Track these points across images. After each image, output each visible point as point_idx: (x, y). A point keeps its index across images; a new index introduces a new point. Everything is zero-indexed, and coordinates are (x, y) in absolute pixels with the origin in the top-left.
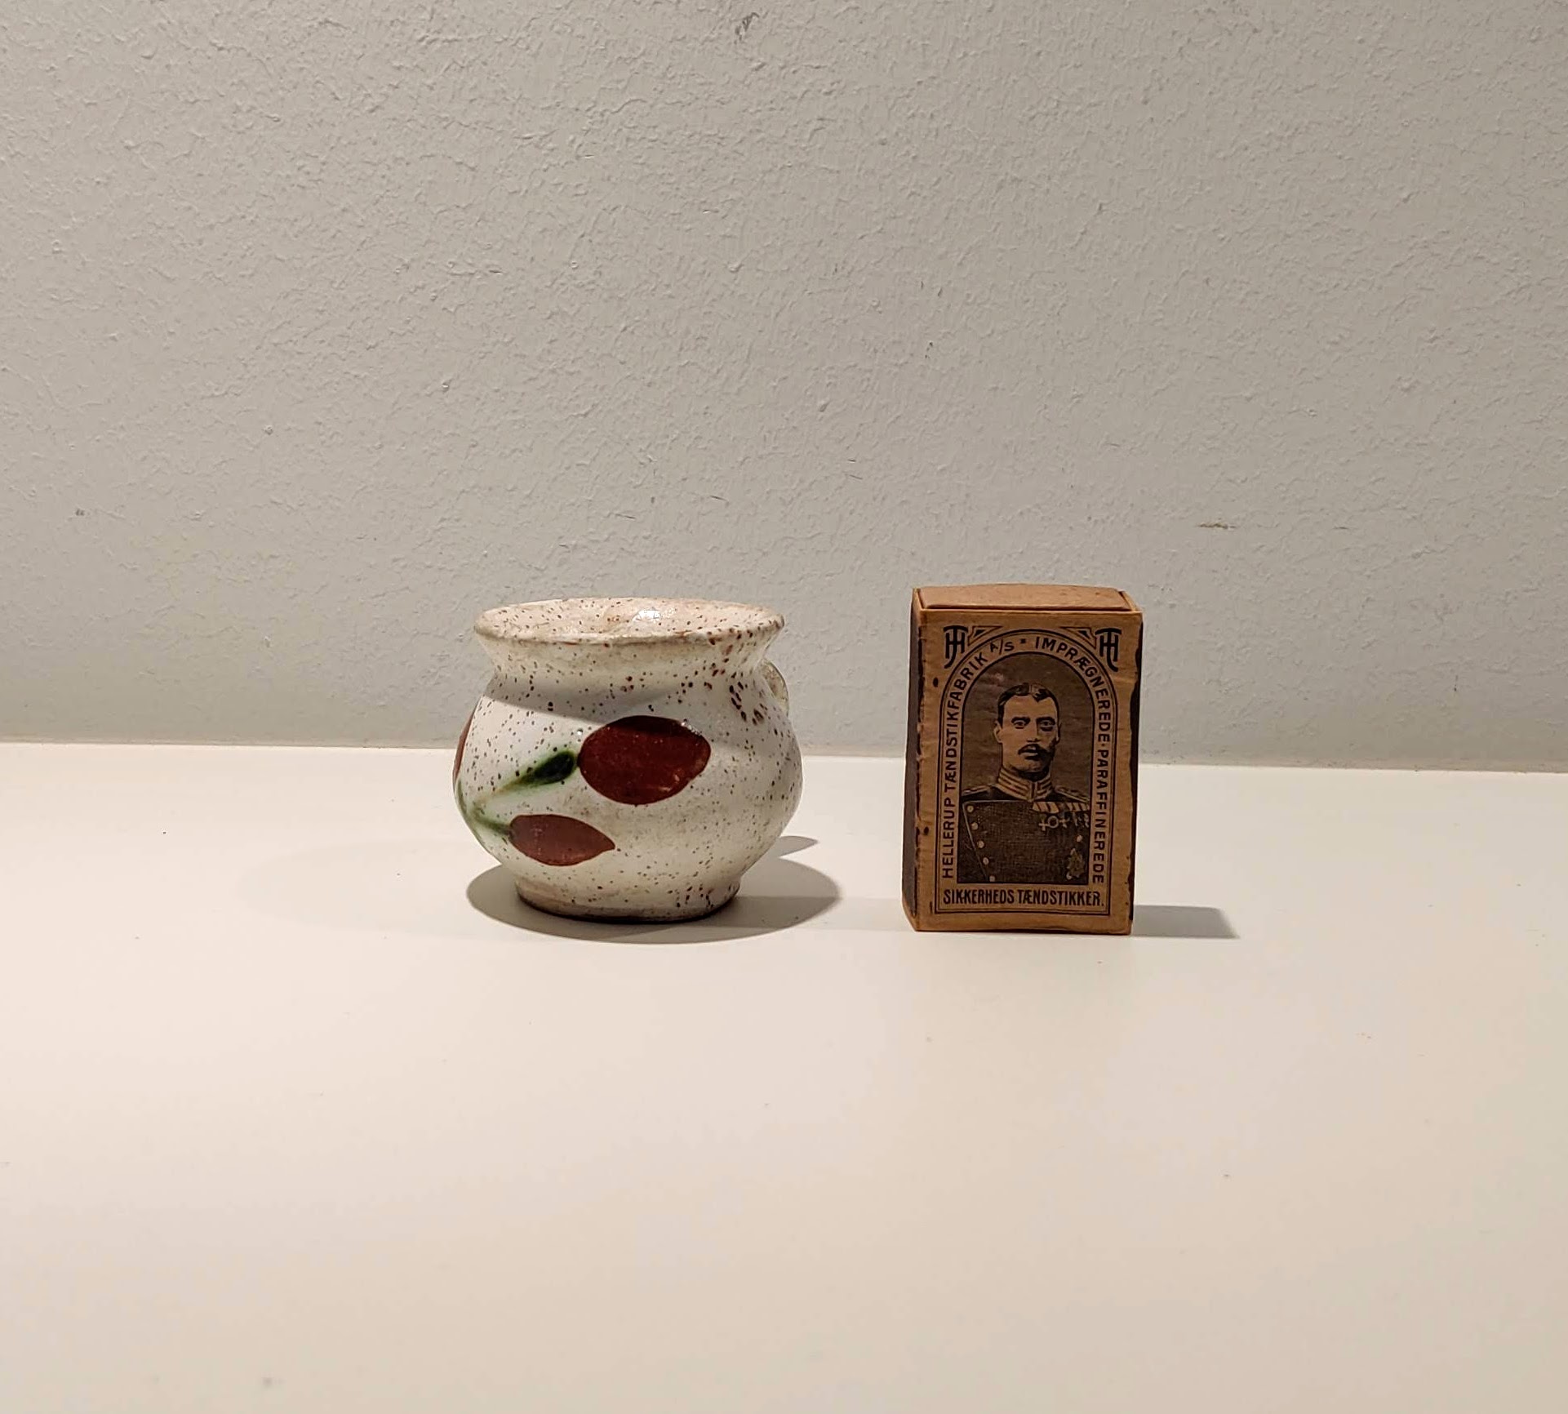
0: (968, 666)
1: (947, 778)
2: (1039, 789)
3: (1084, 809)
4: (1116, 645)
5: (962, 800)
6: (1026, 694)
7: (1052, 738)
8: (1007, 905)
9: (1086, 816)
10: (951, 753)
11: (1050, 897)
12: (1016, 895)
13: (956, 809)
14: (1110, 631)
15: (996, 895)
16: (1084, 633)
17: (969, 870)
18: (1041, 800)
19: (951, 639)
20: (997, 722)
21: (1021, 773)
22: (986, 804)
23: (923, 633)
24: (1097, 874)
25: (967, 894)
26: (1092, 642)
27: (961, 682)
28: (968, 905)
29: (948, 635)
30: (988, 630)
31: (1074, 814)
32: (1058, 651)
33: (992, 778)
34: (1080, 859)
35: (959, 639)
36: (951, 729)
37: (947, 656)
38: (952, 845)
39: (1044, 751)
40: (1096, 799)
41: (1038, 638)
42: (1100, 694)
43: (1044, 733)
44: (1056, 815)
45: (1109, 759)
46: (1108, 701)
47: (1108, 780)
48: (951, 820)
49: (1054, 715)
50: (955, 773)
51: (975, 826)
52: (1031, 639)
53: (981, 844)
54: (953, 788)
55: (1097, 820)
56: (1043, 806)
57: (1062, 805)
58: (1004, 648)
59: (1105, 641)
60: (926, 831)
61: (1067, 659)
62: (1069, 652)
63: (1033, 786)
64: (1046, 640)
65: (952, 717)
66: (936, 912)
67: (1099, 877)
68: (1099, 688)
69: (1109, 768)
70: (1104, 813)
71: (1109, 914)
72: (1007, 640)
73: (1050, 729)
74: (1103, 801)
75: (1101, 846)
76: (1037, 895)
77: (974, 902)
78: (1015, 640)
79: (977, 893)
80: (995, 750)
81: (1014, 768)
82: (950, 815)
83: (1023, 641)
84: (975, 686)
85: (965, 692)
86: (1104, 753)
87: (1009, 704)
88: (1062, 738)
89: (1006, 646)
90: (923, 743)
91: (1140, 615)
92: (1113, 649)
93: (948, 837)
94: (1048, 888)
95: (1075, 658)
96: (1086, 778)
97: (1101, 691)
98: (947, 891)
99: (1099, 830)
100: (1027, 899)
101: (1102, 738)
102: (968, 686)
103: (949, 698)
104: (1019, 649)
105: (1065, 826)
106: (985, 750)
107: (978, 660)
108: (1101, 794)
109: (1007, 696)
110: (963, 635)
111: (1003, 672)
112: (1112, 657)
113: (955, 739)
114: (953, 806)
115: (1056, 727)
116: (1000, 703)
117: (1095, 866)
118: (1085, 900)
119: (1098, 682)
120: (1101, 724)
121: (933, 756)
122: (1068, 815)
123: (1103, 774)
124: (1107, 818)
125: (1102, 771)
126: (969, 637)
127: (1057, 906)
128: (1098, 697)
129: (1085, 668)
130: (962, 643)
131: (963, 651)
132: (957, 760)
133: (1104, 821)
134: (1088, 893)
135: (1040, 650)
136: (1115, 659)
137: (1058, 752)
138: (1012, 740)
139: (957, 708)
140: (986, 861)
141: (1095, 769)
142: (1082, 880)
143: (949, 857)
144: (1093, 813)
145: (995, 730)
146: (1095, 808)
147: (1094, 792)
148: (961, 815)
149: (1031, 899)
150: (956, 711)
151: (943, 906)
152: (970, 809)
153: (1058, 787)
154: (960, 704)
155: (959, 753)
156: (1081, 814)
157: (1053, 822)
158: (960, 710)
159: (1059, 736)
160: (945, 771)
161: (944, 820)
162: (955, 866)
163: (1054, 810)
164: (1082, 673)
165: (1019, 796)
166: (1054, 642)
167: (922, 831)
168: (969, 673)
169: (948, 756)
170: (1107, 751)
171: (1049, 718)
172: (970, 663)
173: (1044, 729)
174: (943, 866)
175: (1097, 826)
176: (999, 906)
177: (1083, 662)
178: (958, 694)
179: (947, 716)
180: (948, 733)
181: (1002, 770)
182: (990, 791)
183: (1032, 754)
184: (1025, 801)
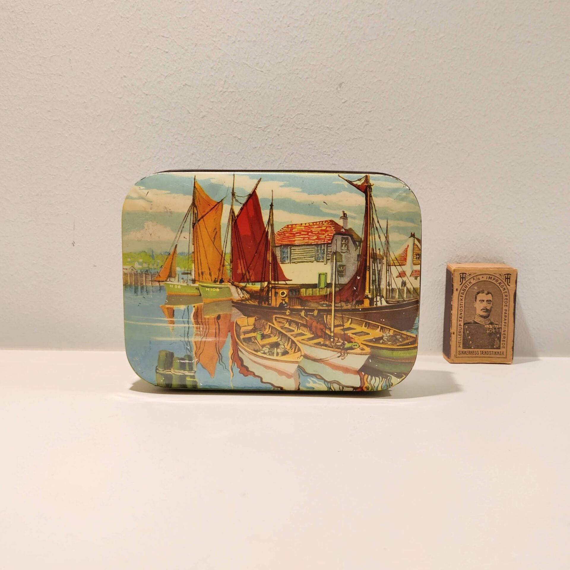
1: (460, 318)
2: (487, 321)
3: (500, 327)
4: (510, 279)
5: (464, 324)
6: (483, 293)
7: (491, 306)
8: (477, 355)
9: (500, 329)
10: (461, 310)
11: (489, 353)
12: (479, 353)
13: (462, 327)
14: (508, 274)
15: (473, 352)
16: (500, 275)
17: (466, 345)
18: (487, 324)
19: (462, 277)
20: (475, 301)
22: (471, 326)
23: (454, 275)
24: (503, 346)
25: (465, 352)
26: (503, 277)
27: (464, 289)
28: (465, 355)
29: (461, 276)
30: (473, 274)
31: (497, 328)
32: (493, 280)
33: (473, 317)
34: (498, 341)
35: (464, 277)
37: (460, 282)
38: (461, 338)
39: (488, 310)
40: (503, 324)
41: (487, 277)
42: (505, 293)
43: (488, 304)
44: (491, 328)
45: (507, 312)
46: (507, 295)
47: (507, 318)
48: (461, 330)
49: (491, 299)
50: (462, 317)
51: (468, 332)
52: (485, 277)
53: (469, 337)
54: (461, 321)
55: (504, 330)
56: (488, 326)
57: (493, 326)
58: (477, 279)
59: (507, 277)
60: (454, 333)
61: (495, 283)
62: (496, 281)
63: (485, 320)
64: (489, 277)
66: (456, 357)
67: (503, 347)
68: (505, 291)
70: (505, 328)
71: (506, 358)
72: (478, 277)
74: (505, 324)
75: (504, 337)
76: (485, 352)
77: (467, 354)
78: (480, 277)
79: (468, 352)
80: (474, 309)
81: (479, 315)
82: (461, 329)
83: (483, 277)
84: (469, 290)
85: (465, 292)
86: (506, 310)
87: (478, 296)
88: (494, 306)
89: (478, 279)
90: (453, 307)
91: (516, 270)
92: (509, 279)
93: (460, 335)
94: (489, 350)
95: (498, 282)
96: (500, 318)
97: (505, 292)
98: (459, 351)
100: (483, 353)
101: (505, 306)
103: (461, 294)
104: (481, 279)
105: (494, 332)
107: (470, 283)
108: (505, 322)
109: (478, 293)
110: (465, 276)
111: (477, 286)
112: (508, 282)
113: (462, 306)
114: (461, 326)
115: (492, 303)
116: (476, 295)
117: (502, 343)
118: (499, 353)
119: (504, 289)
120: (505, 302)
121: (456, 311)
122: (495, 329)
123: (506, 316)
124: (506, 329)
126: (467, 276)
127: (491, 356)
128: (504, 294)
129: (501, 285)
130: (465, 278)
131: (465, 280)
132: (463, 312)
133: (505, 330)
134: (500, 352)
135: (487, 280)
136: (509, 283)
137: (492, 310)
138: (479, 307)
139: (463, 297)
140: (471, 342)
141: (503, 315)
142: (499, 348)
143: (460, 341)
144: (502, 328)
145: (474, 304)
146: (503, 326)
147: (503, 322)
148: (464, 329)
149: (484, 354)
150: (462, 298)
151: (458, 356)
152: (467, 327)
153: (492, 320)
154: (464, 296)
155: (463, 310)
156: (499, 328)
157: (490, 331)
158: (464, 298)
159: (493, 305)
160: (459, 316)
161: (459, 330)
162: (462, 344)
164: (500, 287)
165: (481, 323)
166: (492, 278)
167: (452, 333)
168: (467, 287)
170: (507, 310)
171: (490, 300)
172: (467, 284)
173: (488, 303)
174: (458, 344)
175: (504, 332)
176: (474, 356)
177: (500, 283)
178: (464, 293)
179: (460, 299)
180: (460, 304)
181: (476, 316)
182: (472, 321)
183: (485, 311)
184: (483, 325)
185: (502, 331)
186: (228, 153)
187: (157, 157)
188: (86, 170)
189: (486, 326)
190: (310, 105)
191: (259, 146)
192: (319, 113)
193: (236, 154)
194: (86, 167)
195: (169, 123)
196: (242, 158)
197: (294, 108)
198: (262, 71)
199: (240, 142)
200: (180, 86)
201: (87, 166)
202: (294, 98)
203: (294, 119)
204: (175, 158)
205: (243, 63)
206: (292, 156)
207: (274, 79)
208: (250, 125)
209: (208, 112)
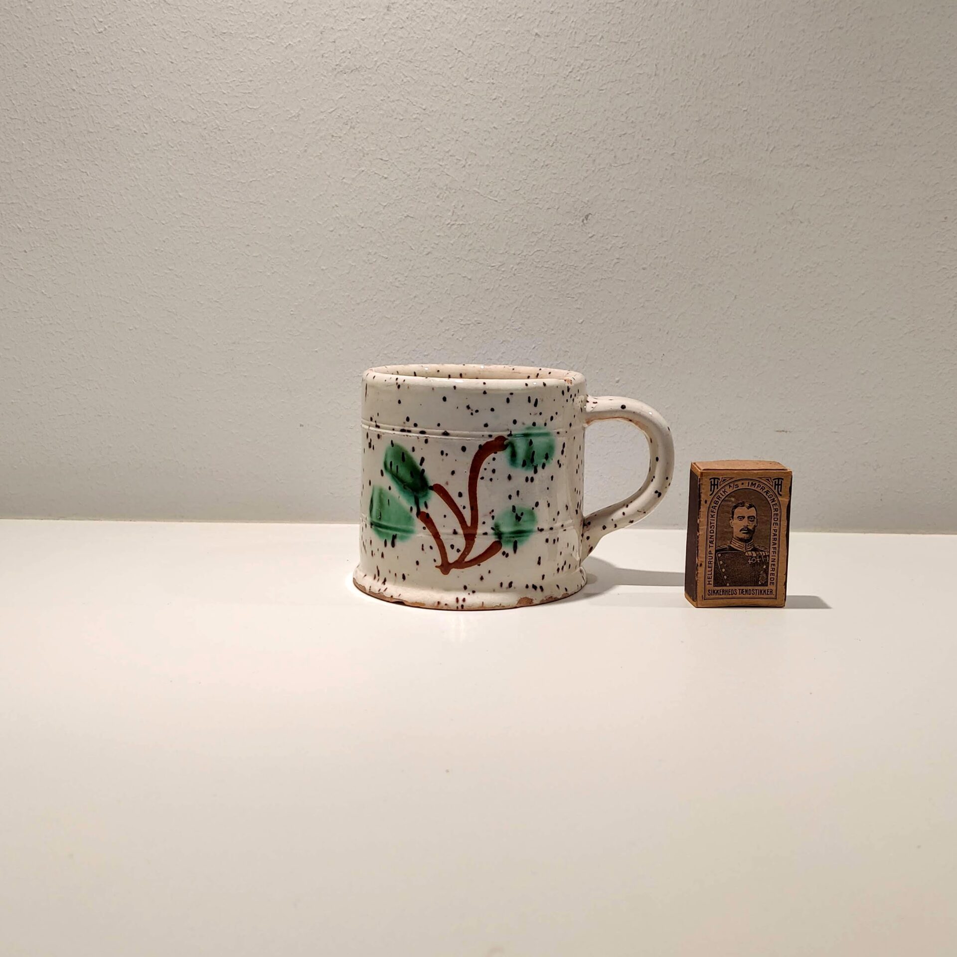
0: (720, 495)
1: (710, 543)
2: (748, 546)
3: (767, 554)
4: (781, 485)
5: (716, 551)
6: (743, 506)
7: (754, 525)
8: (734, 596)
9: (768, 557)
10: (712, 532)
13: (713, 555)
14: (778, 479)
16: (768, 480)
17: (718, 581)
18: (749, 551)
19: (712, 483)
20: (730, 518)
21: (741, 540)
22: (726, 553)
23: (701, 481)
26: (771, 484)
27: (717, 501)
28: (718, 596)
30: (727, 479)
32: (757, 488)
33: (729, 542)
34: (765, 576)
35: (716, 483)
36: (712, 522)
37: (711, 490)
39: (750, 530)
40: (772, 550)
41: (749, 482)
43: (751, 522)
44: (755, 557)
45: (777, 533)
46: (777, 509)
47: (777, 542)
49: (755, 515)
50: (713, 541)
51: (721, 562)
52: (746, 483)
53: (724, 570)
56: (750, 553)
57: (758, 553)
59: (777, 483)
60: (701, 565)
61: (761, 491)
62: (762, 488)
63: (746, 545)
64: (752, 483)
65: (712, 517)
66: (705, 599)
69: (777, 537)
70: (775, 556)
71: (776, 598)
72: (736, 483)
73: (753, 521)
74: (775, 551)
75: (773, 570)
77: (721, 595)
78: (739, 483)
80: (730, 530)
81: (738, 537)
83: (742, 484)
84: (723, 503)
85: (718, 506)
87: (736, 510)
88: (758, 524)
89: (735, 486)
90: (700, 528)
91: (791, 472)
95: (764, 491)
96: (768, 542)
97: (775, 504)
98: (709, 590)
99: (773, 563)
101: (775, 524)
102: (719, 503)
103: (711, 508)
104: (741, 487)
105: (759, 562)
106: (725, 530)
107: (724, 492)
108: (774, 548)
109: (736, 507)
110: (718, 482)
111: (734, 497)
112: (779, 490)
113: (714, 526)
115: (756, 520)
116: (733, 509)
118: (767, 593)
119: (773, 500)
120: (774, 518)
121: (704, 533)
122: (760, 557)
123: (775, 539)
125: (774, 538)
126: (720, 482)
127: (755, 596)
128: (773, 507)
130: (717, 485)
131: (717, 488)
132: (714, 534)
133: (775, 559)
134: (768, 590)
135: (750, 487)
136: (781, 491)
137: (756, 530)
138: (738, 526)
139: (714, 512)
140: (725, 577)
141: (772, 537)
142: (766, 584)
145: (731, 521)
147: (771, 547)
148: (716, 558)
150: (714, 514)
151: (708, 597)
152: (719, 555)
153: (756, 545)
154: (716, 511)
155: (715, 532)
156: (765, 556)
157: (754, 560)
158: (716, 514)
159: (755, 523)
160: (709, 539)
161: (708, 560)
163: (755, 555)
164: (767, 497)
165: (740, 549)
166: (755, 484)
167: (699, 565)
168: (720, 497)
169: (710, 533)
170: (777, 530)
171: (754, 517)
172: (721, 493)
173: (751, 521)
174: (707, 580)
176: (731, 596)
177: (767, 492)
178: (715, 506)
179: (710, 516)
180: (711, 523)
181: (733, 539)
182: (728, 548)
183: (745, 532)
184: (743, 552)
185: (771, 560)
186: (457, 296)
187: (375, 300)
188: (292, 314)
189: (746, 554)
190: (551, 240)
191: (492, 288)
192: (562, 249)
193: (466, 297)
194: (292, 311)
195: (388, 260)
196: (473, 301)
197: (533, 244)
198: (496, 201)
199: (470, 283)
200: (401, 218)
201: (293, 309)
202: (533, 232)
203: (533, 256)
204: (394, 301)
205: (474, 191)
206: (530, 299)
207: (510, 210)
208: (481, 264)
209: (433, 248)
